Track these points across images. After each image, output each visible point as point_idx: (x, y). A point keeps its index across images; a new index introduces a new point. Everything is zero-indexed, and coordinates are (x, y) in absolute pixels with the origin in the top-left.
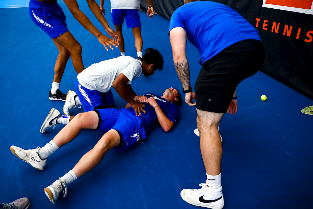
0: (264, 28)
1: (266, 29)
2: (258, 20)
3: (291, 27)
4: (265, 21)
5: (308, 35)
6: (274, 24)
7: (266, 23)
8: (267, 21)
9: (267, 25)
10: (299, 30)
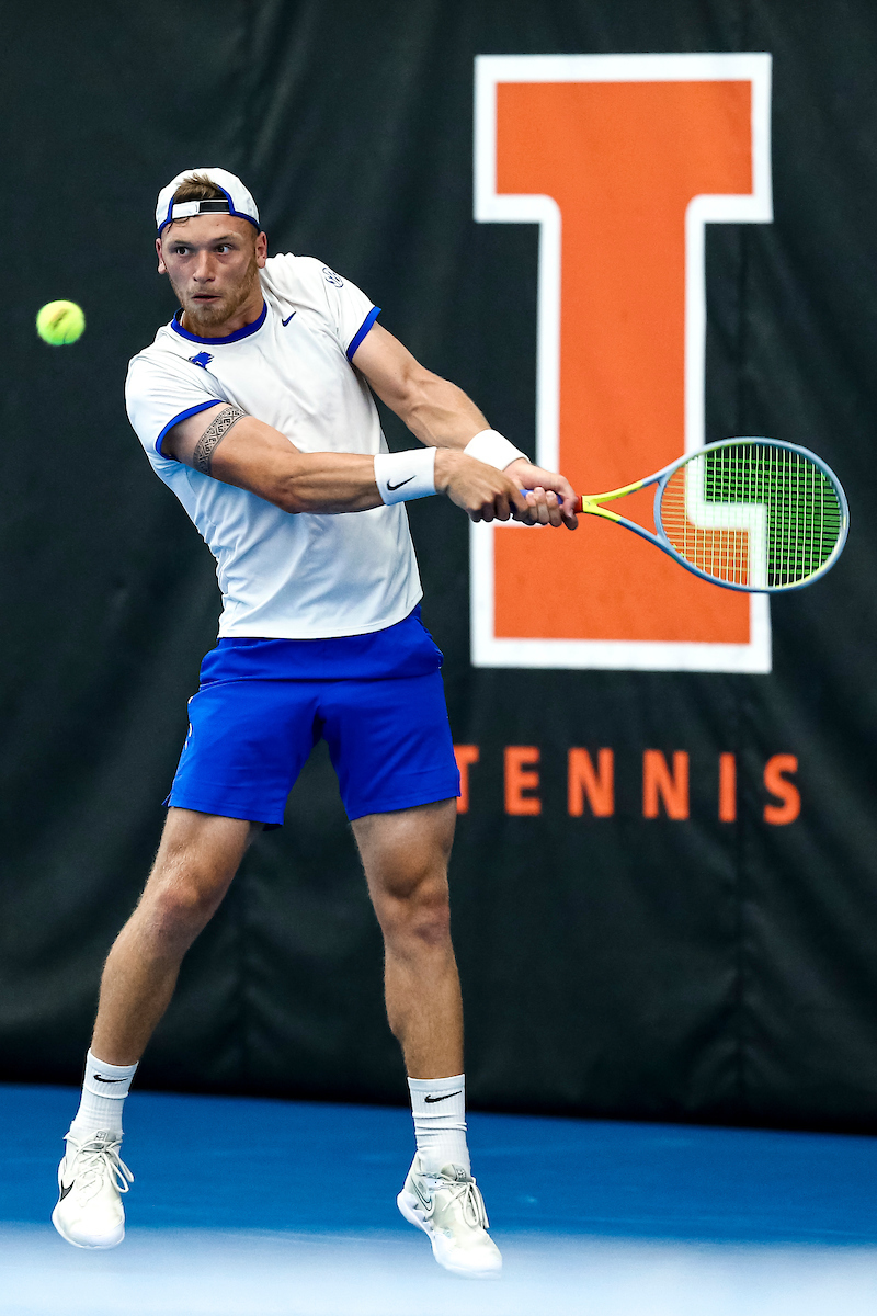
0: (517, 805)
1: (532, 807)
2: (465, 756)
3: (681, 760)
4: (517, 756)
5: (773, 783)
6: (579, 761)
7: (526, 768)
8: (529, 755)
9: (531, 780)
10: (727, 767)
